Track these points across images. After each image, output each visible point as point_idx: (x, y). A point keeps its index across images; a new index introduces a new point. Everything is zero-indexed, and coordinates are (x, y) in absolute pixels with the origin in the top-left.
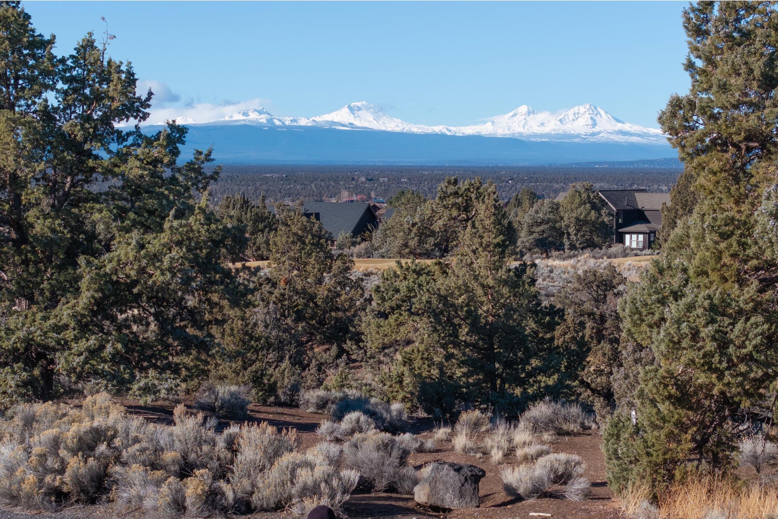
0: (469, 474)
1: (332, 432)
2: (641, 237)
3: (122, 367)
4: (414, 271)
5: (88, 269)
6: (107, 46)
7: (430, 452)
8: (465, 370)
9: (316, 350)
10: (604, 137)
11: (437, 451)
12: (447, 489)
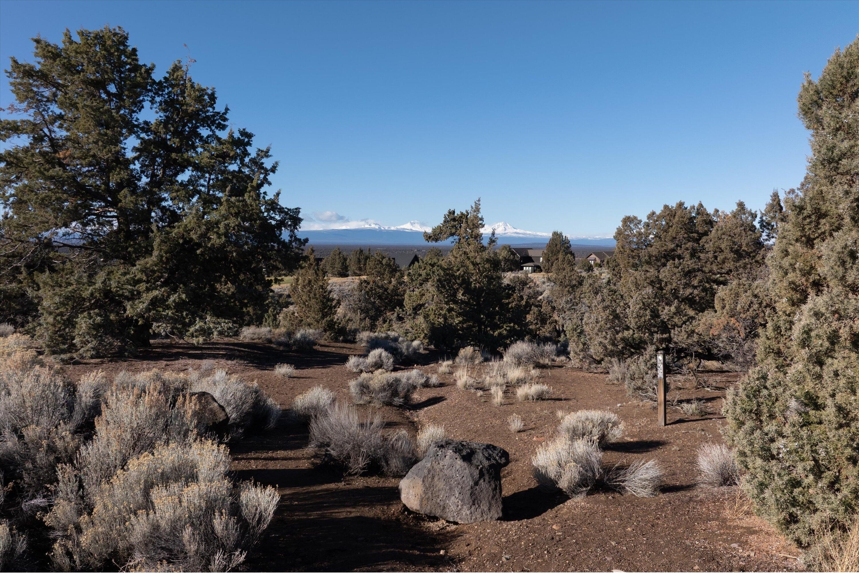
0: (486, 463)
1: (358, 365)
2: (530, 268)
3: (184, 314)
4: (430, 264)
5: (159, 233)
6: (189, 68)
7: (435, 386)
8: (460, 319)
9: (388, 314)
10: (509, 234)
11: (441, 385)
12: (451, 489)
